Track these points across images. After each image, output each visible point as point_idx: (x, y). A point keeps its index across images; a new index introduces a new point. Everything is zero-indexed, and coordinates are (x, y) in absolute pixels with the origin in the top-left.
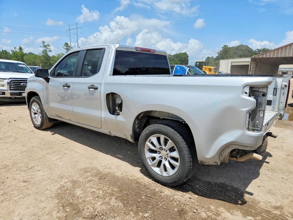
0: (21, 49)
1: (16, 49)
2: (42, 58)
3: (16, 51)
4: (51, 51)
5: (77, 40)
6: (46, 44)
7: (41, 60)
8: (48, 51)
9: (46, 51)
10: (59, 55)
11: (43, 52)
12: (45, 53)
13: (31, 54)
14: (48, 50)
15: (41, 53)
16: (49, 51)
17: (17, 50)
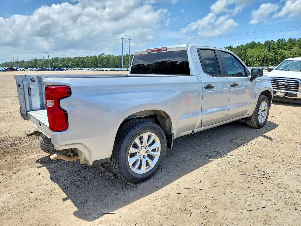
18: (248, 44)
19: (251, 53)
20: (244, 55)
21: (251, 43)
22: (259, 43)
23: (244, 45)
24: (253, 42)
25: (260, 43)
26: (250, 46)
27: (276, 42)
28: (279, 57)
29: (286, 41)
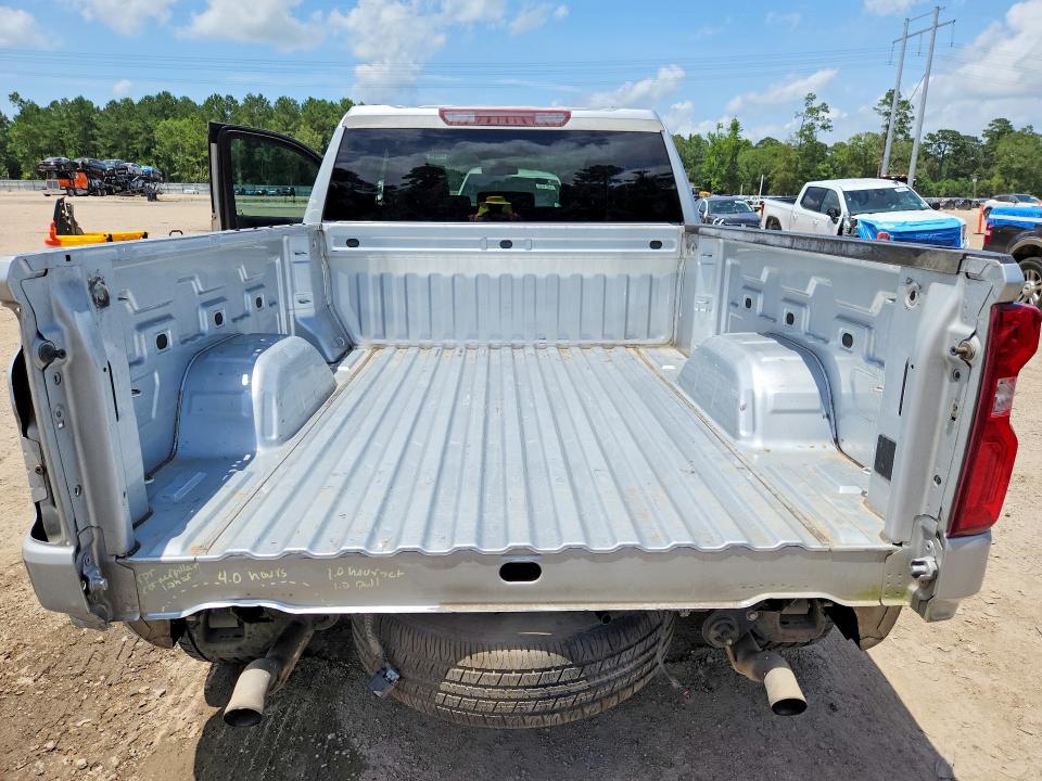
0: (735, 127)
1: (720, 130)
2: (793, 156)
3: (721, 136)
4: (829, 127)
5: (927, 75)
6: (816, 104)
7: (789, 162)
8: (818, 128)
9: (811, 128)
10: (860, 139)
11: (801, 134)
12: (806, 136)
13: (769, 141)
14: (820, 123)
15: (794, 135)
16: (823, 127)
17: (726, 132)
18: (148, 98)
19: (171, 133)
20: (141, 138)
21: (159, 97)
22: (186, 100)
23: (136, 102)
24: (167, 95)
25: (189, 101)
26: (157, 106)
27: (241, 102)
28: (265, 155)
29: (272, 105)
